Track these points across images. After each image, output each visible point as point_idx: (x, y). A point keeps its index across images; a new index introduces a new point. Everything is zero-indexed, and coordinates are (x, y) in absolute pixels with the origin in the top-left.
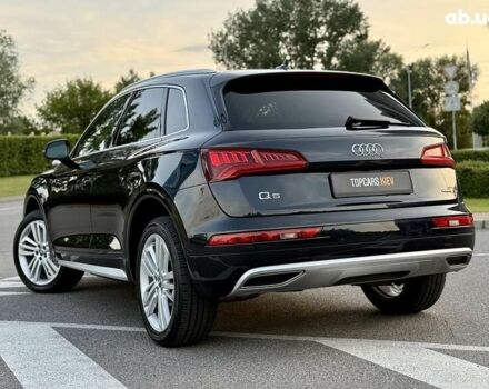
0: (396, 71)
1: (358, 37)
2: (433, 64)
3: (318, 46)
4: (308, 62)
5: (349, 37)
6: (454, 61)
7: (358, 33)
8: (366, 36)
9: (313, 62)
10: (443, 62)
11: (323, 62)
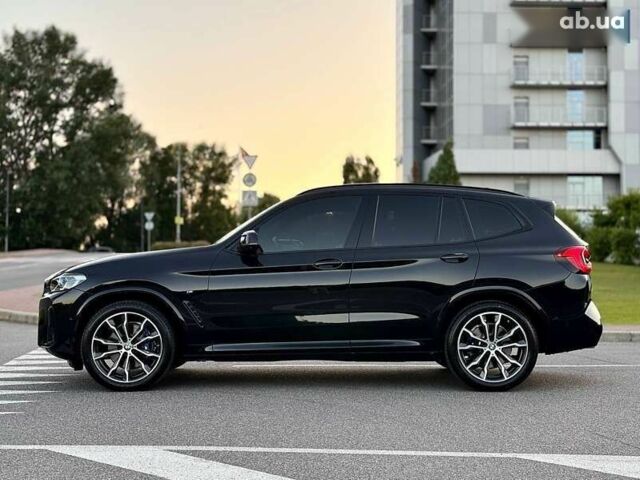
0: (148, 153)
1: (111, 106)
2: (191, 148)
3: (61, 113)
4: (46, 132)
5: (100, 105)
6: (213, 148)
7: (112, 102)
8: (121, 106)
9: (52, 132)
10: (201, 148)
11: (65, 134)
